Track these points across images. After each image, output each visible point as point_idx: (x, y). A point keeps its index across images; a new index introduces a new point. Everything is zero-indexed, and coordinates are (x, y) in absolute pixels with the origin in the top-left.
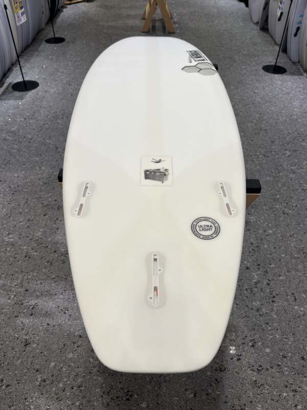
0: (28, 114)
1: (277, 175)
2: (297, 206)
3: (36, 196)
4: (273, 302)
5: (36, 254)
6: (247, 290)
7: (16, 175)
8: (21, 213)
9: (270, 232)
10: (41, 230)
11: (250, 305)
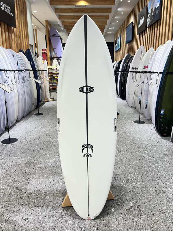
0: (22, 138)
1: (142, 160)
2: (152, 173)
3: (20, 169)
4: (141, 215)
5: (15, 193)
6: (126, 210)
7: (12, 161)
8: (11, 176)
9: (139, 184)
10: (20, 183)
11: (128, 217)
